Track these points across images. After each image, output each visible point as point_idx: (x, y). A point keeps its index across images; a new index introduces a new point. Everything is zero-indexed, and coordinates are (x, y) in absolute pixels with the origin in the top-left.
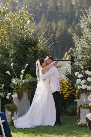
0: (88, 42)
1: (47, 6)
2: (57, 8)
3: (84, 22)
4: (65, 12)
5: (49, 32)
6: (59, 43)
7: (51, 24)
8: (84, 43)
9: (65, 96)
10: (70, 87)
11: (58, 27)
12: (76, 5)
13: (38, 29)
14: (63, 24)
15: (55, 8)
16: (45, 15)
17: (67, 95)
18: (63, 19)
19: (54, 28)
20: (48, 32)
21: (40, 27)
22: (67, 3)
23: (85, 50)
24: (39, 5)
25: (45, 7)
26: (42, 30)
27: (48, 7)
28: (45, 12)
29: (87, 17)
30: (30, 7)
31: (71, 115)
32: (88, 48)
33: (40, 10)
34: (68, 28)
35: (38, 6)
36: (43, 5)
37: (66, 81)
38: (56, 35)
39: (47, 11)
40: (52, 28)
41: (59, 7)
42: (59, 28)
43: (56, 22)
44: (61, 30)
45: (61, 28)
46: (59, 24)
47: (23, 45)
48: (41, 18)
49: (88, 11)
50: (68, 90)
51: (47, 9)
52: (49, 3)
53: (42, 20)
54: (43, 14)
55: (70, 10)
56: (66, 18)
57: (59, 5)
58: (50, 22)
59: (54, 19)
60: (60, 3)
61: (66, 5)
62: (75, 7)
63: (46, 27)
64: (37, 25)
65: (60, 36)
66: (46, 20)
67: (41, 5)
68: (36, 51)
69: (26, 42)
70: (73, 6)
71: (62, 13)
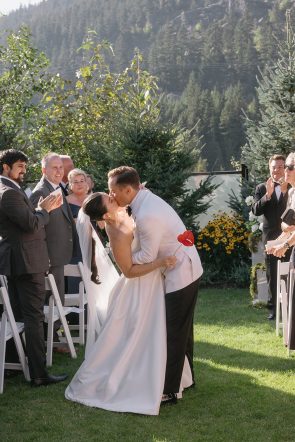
0: (273, 134)
1: (200, 55)
2: (222, 59)
3: (267, 92)
4: (241, 69)
5: (206, 111)
6: (228, 135)
7: (209, 95)
8: (266, 136)
9: (227, 248)
10: (239, 228)
11: (225, 101)
12: (265, 51)
13: (181, 107)
14: (237, 94)
15: (217, 59)
16: (196, 76)
17: (231, 245)
18: (236, 83)
19: (217, 102)
20: (203, 113)
21: (185, 103)
22: (243, 48)
23: (269, 150)
24: (182, 55)
25: (195, 57)
26: (190, 108)
27: (203, 59)
28: (196, 70)
29: (271, 80)
30: (163, 59)
31: (241, 287)
32: (274, 145)
33: (184, 64)
34: (249, 103)
35: (179, 57)
36: (191, 54)
37: (231, 216)
38: (222, 120)
39: (201, 67)
40: (211, 104)
41: (226, 57)
42: (228, 102)
43: (221, 91)
44: (231, 107)
45: (233, 103)
46: (227, 93)
47: (139, 143)
48: (188, 82)
49: (274, 70)
50: (236, 234)
51: (200, 61)
52: (205, 49)
53: (189, 86)
54: (192, 74)
55: (251, 63)
56: (242, 81)
57: (226, 54)
58: (207, 90)
59: (217, 83)
60: (229, 48)
61: (241, 53)
62: (262, 56)
63: (198, 101)
64: (179, 99)
65: (231, 119)
66: (197, 88)
67: (186, 53)
68: (167, 156)
69: (144, 137)
70: (259, 53)
71: (232, 69)
